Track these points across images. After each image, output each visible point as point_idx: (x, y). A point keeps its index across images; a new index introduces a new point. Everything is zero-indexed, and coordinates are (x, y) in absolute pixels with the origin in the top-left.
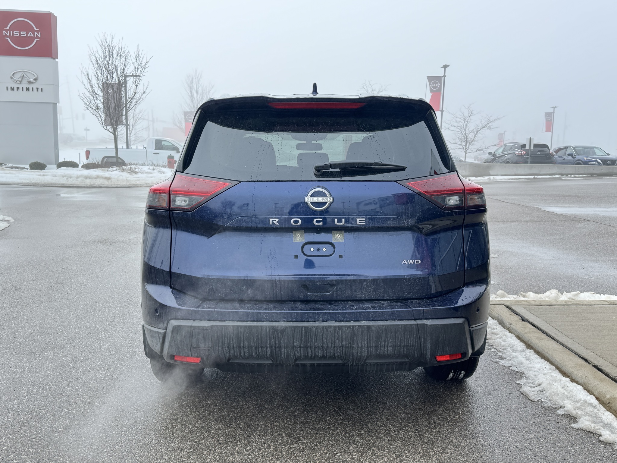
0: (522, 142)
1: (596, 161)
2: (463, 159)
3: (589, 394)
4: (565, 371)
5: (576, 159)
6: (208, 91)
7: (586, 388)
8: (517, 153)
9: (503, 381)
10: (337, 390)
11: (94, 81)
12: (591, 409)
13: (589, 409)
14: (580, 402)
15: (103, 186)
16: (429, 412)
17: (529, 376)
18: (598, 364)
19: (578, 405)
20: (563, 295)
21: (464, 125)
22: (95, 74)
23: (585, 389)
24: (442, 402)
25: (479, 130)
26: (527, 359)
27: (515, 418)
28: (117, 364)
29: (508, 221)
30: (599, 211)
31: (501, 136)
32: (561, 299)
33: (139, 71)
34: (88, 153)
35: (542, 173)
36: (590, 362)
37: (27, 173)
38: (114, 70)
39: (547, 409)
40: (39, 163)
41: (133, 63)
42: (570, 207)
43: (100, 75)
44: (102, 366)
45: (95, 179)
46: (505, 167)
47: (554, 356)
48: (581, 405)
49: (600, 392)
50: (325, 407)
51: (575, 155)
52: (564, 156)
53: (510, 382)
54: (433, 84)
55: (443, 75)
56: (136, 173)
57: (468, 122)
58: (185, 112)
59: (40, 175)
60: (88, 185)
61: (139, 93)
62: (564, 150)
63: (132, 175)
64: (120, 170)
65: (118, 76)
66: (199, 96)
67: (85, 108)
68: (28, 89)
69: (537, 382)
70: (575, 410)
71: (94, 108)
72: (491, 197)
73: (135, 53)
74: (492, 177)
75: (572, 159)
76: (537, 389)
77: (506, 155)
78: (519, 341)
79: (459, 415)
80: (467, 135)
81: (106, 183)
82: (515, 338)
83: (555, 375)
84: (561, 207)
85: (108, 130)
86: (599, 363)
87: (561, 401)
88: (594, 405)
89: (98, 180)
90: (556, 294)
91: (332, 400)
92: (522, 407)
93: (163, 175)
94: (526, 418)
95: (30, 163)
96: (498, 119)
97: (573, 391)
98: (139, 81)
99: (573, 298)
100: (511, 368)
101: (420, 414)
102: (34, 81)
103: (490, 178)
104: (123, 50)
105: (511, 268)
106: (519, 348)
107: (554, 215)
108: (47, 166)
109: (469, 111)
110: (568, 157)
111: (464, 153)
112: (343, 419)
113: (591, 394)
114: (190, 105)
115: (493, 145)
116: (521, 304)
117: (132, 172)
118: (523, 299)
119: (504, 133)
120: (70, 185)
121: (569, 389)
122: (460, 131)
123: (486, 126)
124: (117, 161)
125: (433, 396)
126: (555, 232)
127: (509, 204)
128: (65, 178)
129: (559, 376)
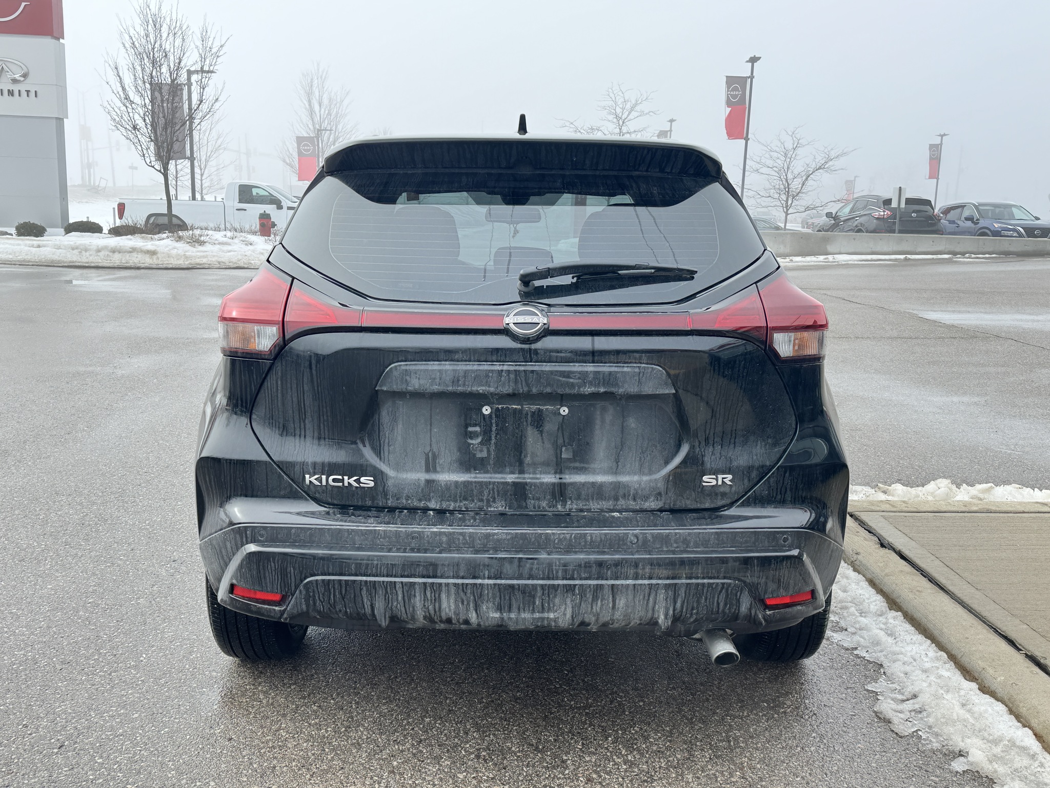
0: (887, 196)
1: (1014, 230)
2: (782, 225)
3: (1019, 724)
4: (969, 667)
5: (980, 225)
6: (339, 100)
7: (1014, 709)
8: (876, 214)
9: (838, 683)
10: (493, 701)
11: (128, 80)
12: (1026, 762)
13: (1021, 762)
14: (1002, 744)
15: (143, 266)
16: (678, 760)
17: (892, 674)
18: (1038, 654)
19: (997, 750)
20: (961, 489)
21: (785, 164)
22: (131, 66)
23: (1011, 712)
24: (709, 736)
25: (811, 173)
26: (889, 632)
27: (862, 778)
28: (55, 633)
29: (857, 338)
30: (1022, 320)
31: (850, 185)
32: (958, 498)
33: (207, 62)
34: (121, 208)
35: (919, 250)
36: (1020, 647)
37: (10, 241)
38: (163, 60)
39: (928, 755)
40: (33, 224)
41: (197, 47)
42: (969, 312)
43: (139, 68)
44: (21, 638)
45: (129, 254)
46: (854, 239)
47: (945, 630)
48: (1002, 751)
49: (1045, 722)
50: (460, 746)
51: (978, 220)
52: (958, 220)
53: (853, 686)
54: (732, 90)
55: (749, 74)
56: (202, 243)
57: (792, 159)
58: (298, 138)
59: (33, 246)
60: (116, 265)
61: (207, 102)
62: (959, 210)
63: (194, 246)
64: (173, 239)
65: (169, 70)
66: (323, 110)
67: (114, 128)
68: (11, 93)
69: (910, 689)
70: (991, 762)
71: (128, 127)
72: (829, 293)
73: (201, 28)
74: (830, 257)
75: (972, 225)
76: (908, 706)
77: (857, 217)
78: (873, 591)
79: (742, 769)
80: (790, 183)
81: (148, 261)
82: (865, 584)
83: (946, 674)
84: (954, 312)
85: (153, 167)
86: (1040, 650)
87: (960, 739)
88: (1032, 753)
89: (134, 254)
90: (946, 489)
91: (478, 727)
92: (878, 749)
93: (250, 247)
94: (885, 779)
95: (17, 224)
96: (843, 154)
97: (986, 715)
98: (207, 79)
99: (981, 496)
100: (855, 652)
101: (660, 767)
102: (22, 79)
103: (827, 258)
104: (178, 24)
105: (860, 430)
106: (873, 608)
107: (941, 327)
108: (47, 229)
109: (794, 139)
110: (965, 222)
111: (784, 215)
112: (492, 779)
113: (1024, 726)
114: (308, 126)
115: (835, 200)
116: (878, 509)
117: (194, 241)
118: (883, 497)
119: (855, 180)
120: (84, 264)
121: (976, 709)
122: (777, 175)
123: (822, 167)
124: (170, 221)
125: (692, 719)
126: (943, 358)
127: (860, 306)
128: (76, 252)
129: (956, 677)
